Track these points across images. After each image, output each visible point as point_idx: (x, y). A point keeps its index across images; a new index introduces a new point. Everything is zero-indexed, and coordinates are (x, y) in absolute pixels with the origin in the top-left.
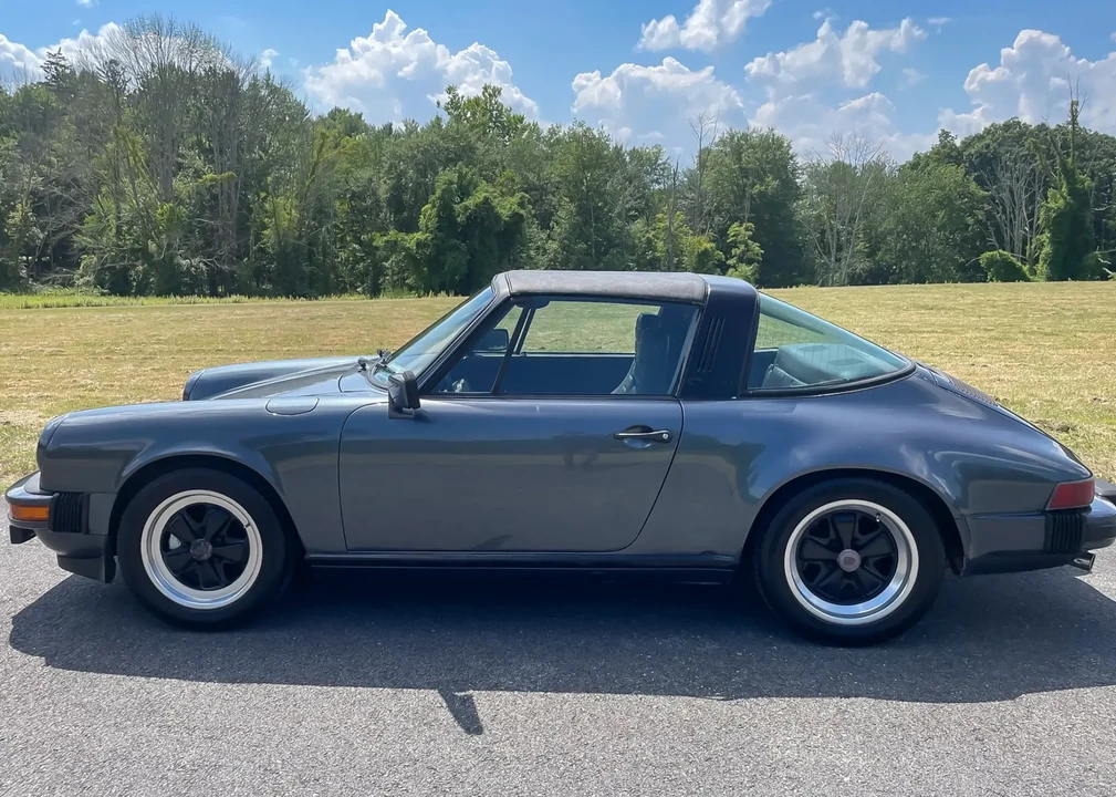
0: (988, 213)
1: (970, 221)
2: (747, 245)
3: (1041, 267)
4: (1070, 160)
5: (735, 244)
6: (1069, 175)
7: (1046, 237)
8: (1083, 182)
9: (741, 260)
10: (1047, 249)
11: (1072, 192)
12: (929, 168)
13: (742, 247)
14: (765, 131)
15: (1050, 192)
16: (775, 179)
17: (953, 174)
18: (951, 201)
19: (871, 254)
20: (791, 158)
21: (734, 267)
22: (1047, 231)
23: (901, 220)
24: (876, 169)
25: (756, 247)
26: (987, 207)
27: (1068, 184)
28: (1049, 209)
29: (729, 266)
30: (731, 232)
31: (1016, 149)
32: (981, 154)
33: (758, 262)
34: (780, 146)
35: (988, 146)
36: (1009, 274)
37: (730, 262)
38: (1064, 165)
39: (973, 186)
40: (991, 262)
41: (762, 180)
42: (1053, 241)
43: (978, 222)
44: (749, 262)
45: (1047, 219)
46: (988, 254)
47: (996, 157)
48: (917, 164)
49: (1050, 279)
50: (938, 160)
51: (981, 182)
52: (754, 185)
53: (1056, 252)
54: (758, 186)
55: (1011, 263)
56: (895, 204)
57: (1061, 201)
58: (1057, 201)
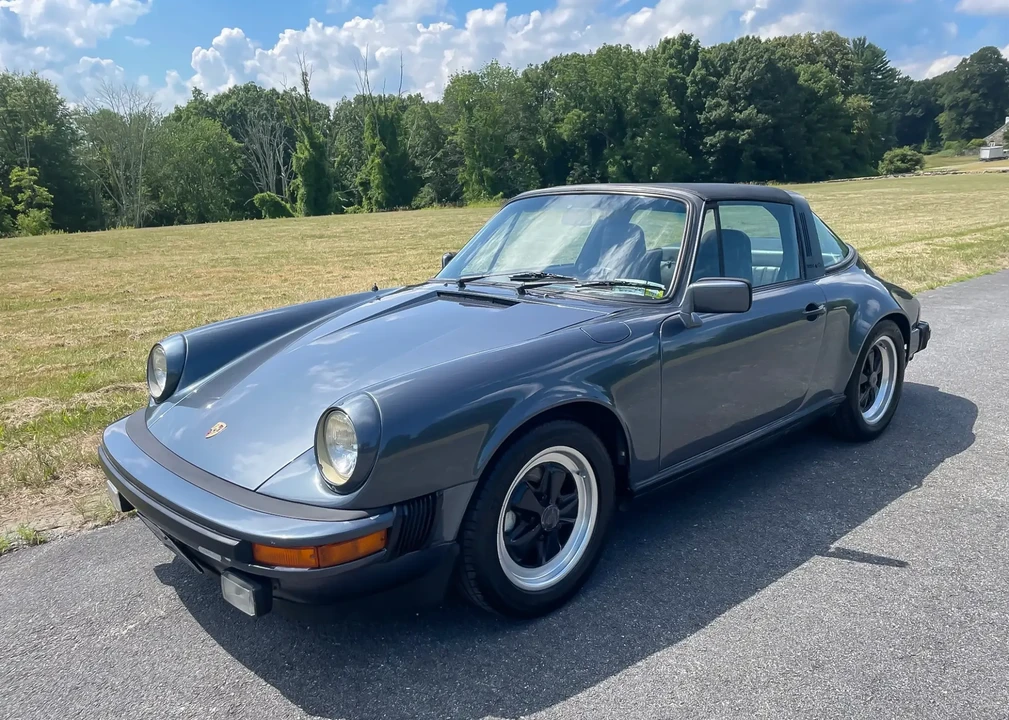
0: (245, 161)
1: (234, 168)
2: (34, 190)
3: (299, 205)
4: (307, 119)
5: (19, 189)
6: (308, 130)
7: (299, 180)
8: (319, 138)
9: (30, 205)
10: (302, 191)
11: (313, 145)
12: (191, 121)
13: (29, 192)
14: (27, 75)
15: (298, 145)
16: (49, 123)
17: (214, 127)
18: (214, 149)
19: (155, 197)
20: (61, 103)
21: (24, 212)
22: (299, 176)
23: (177, 166)
24: (141, 119)
25: (43, 191)
26: (244, 157)
27: (309, 138)
28: (298, 159)
29: (18, 212)
30: (13, 176)
31: (257, 109)
32: (232, 111)
33: (49, 206)
34: (47, 91)
35: (235, 105)
36: (278, 211)
37: (19, 207)
38: (303, 123)
39: (230, 138)
40: (263, 201)
41: (36, 125)
42: (306, 184)
43: (239, 169)
44: (40, 207)
45: (298, 167)
46: (259, 195)
47: (243, 115)
48: (179, 116)
49: (308, 215)
50: (196, 114)
51: (235, 135)
52: (27, 129)
53: (308, 193)
54: (32, 130)
55: (278, 202)
56: (168, 151)
57: (306, 153)
58: (302, 153)
